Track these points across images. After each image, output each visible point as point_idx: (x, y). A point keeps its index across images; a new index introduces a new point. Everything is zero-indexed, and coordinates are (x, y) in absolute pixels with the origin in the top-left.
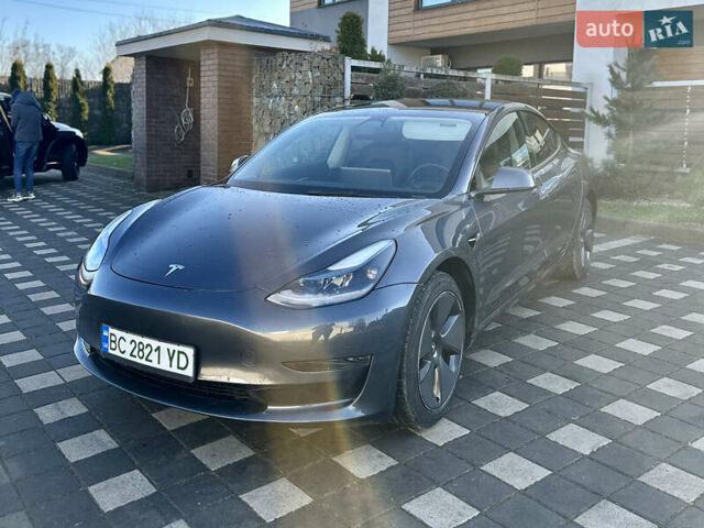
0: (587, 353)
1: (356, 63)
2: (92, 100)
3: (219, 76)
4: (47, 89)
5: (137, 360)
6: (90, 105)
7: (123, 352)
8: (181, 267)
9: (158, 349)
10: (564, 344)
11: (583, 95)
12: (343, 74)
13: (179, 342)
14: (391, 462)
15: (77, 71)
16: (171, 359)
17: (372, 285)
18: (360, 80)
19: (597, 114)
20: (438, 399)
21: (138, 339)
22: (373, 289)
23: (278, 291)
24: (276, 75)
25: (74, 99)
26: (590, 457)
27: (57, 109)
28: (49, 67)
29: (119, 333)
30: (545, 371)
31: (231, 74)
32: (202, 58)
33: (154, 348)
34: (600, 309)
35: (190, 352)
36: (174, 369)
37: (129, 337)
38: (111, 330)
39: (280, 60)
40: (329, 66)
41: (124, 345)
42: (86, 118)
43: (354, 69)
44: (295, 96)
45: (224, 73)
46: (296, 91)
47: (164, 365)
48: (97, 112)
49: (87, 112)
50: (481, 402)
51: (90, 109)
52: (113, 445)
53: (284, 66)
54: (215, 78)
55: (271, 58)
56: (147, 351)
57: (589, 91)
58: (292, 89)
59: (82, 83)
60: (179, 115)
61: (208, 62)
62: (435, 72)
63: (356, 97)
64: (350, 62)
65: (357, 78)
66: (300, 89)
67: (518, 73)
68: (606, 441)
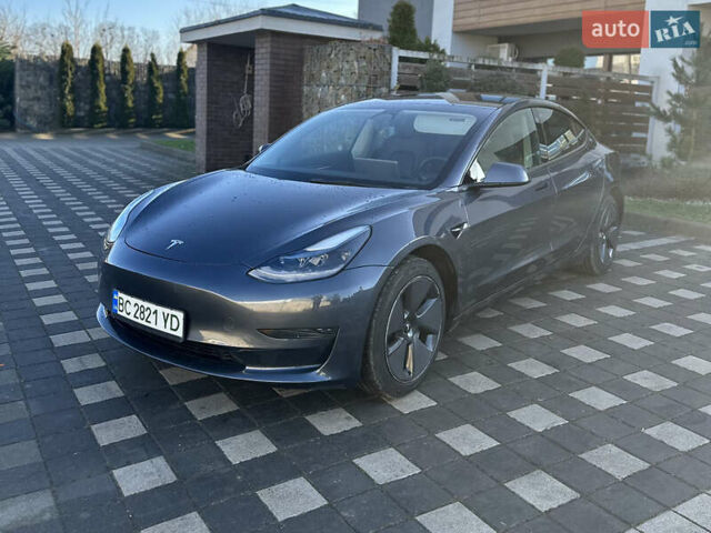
0: (577, 344)
1: (404, 53)
2: (166, 84)
3: (272, 65)
4: (124, 72)
5: (139, 321)
6: (164, 88)
7: (129, 314)
8: (180, 242)
9: (156, 312)
10: (558, 334)
11: (649, 89)
12: (390, 64)
13: (172, 308)
14: (356, 423)
15: (152, 55)
16: (166, 321)
17: (342, 266)
18: (407, 71)
19: (658, 109)
20: (409, 373)
21: (140, 302)
22: (343, 269)
23: (259, 267)
24: (325, 64)
25: (150, 82)
26: (541, 434)
27: (133, 92)
28: (126, 51)
29: (125, 297)
30: (528, 356)
31: (283, 62)
32: (257, 46)
33: (153, 311)
34: (607, 304)
35: (180, 315)
36: (168, 330)
37: (134, 300)
38: (120, 295)
39: (329, 50)
40: (376, 56)
41: (131, 307)
42: (161, 101)
43: (402, 59)
44: (342, 86)
45: (276, 62)
46: (343, 81)
47: (160, 327)
48: (171, 96)
49: (161, 95)
50: (456, 380)
51: (165, 93)
52: (120, 394)
53: (332, 56)
54: (268, 67)
55: (321, 47)
56: (147, 313)
57: (655, 85)
58: (339, 79)
59: (157, 67)
60: (238, 102)
61: (263, 51)
62: (487, 63)
63: (402, 88)
64: (397, 53)
65: (404, 68)
66: (346, 78)
67: (580, 64)
68: (561, 422)
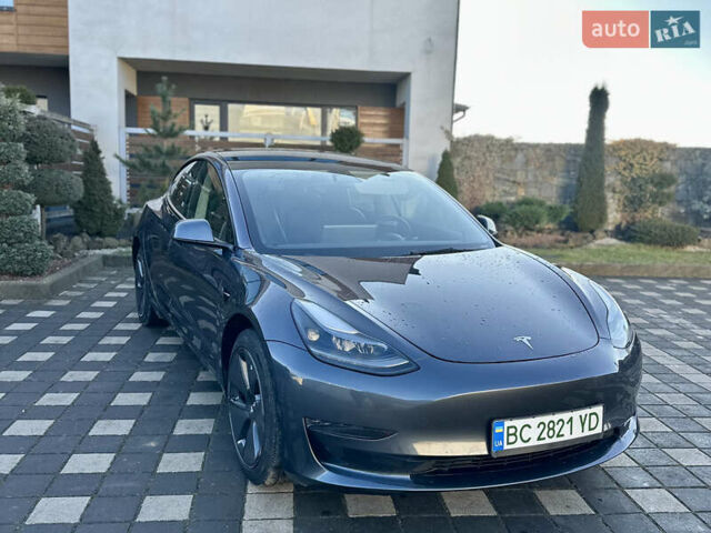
5: (548, 441)
7: (527, 441)
9: (570, 420)
11: (91, 137)
16: (583, 425)
21: (546, 419)
29: (518, 423)
33: (566, 420)
36: (587, 433)
37: (534, 421)
38: (508, 423)
47: (576, 433)
56: (557, 428)
57: (94, 134)
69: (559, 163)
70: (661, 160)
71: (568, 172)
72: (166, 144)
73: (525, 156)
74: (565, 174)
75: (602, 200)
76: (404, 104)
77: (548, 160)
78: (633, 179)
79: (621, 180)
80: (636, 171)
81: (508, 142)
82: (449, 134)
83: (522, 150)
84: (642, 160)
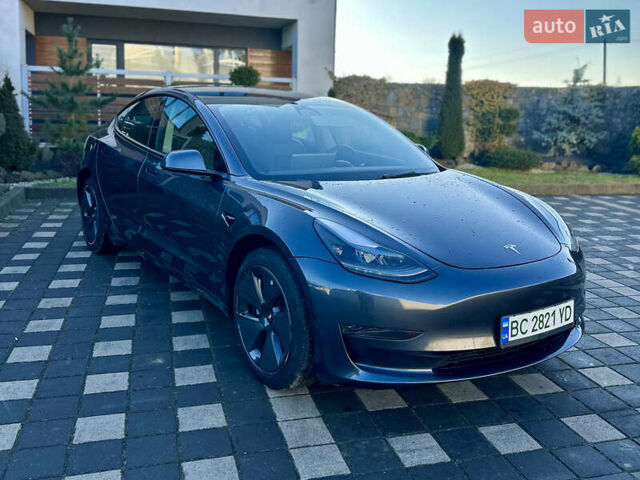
5: (539, 332)
7: (525, 333)
9: (554, 313)
16: (562, 316)
21: (537, 313)
29: (519, 318)
33: (551, 314)
35: (572, 303)
36: (563, 324)
37: (529, 316)
38: (512, 319)
47: (557, 324)
56: (545, 320)
69: (424, 102)
70: (505, 97)
71: (431, 108)
72: (72, 81)
73: (396, 95)
74: (429, 110)
75: (460, 131)
76: (291, 47)
77: (414, 98)
78: (483, 114)
79: (474, 115)
80: (486, 108)
81: (382, 81)
82: (331, 74)
83: (393, 89)
84: (490, 99)
